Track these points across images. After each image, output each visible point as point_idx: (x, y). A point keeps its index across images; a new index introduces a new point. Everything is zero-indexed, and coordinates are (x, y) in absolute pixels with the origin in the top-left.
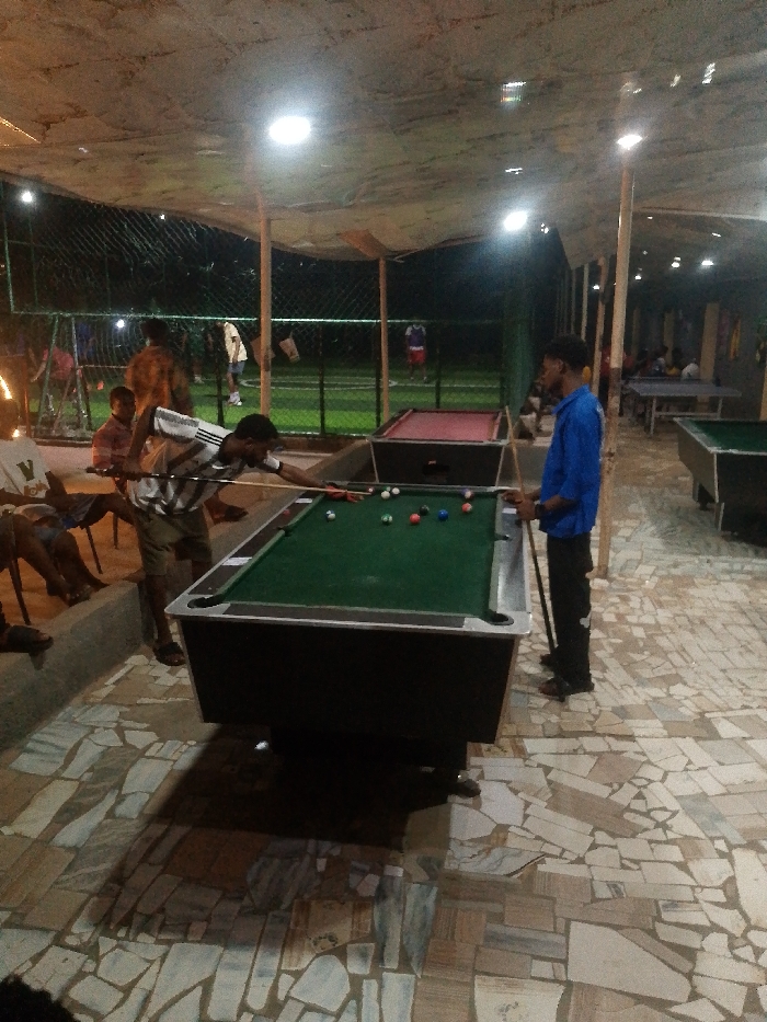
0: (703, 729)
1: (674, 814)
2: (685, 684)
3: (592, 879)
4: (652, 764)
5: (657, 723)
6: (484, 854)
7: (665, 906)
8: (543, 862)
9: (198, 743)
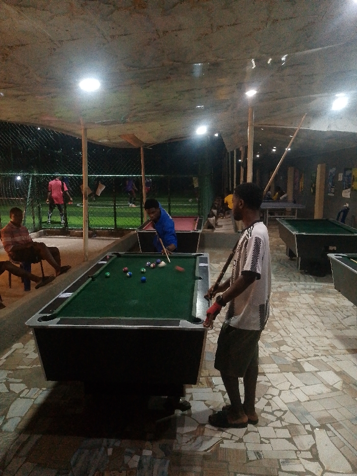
0: (297, 368)
1: (285, 412)
2: (287, 345)
3: (247, 450)
4: (274, 387)
5: (275, 366)
6: (193, 441)
7: (283, 462)
8: (223, 443)
9: (47, 389)
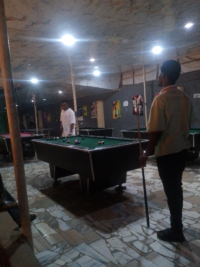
9: (57, 205)
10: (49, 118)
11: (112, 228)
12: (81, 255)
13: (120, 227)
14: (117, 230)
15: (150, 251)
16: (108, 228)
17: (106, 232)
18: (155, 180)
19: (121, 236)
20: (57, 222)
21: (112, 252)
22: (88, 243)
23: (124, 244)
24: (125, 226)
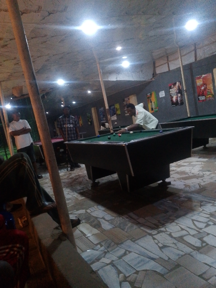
3: (211, 182)
8: (200, 184)
9: (97, 206)
10: (81, 122)
11: (159, 224)
12: (127, 252)
13: (167, 222)
14: (164, 226)
15: (204, 244)
16: (154, 224)
17: (152, 228)
18: (204, 173)
19: (169, 232)
20: (99, 222)
21: (161, 248)
22: (133, 240)
23: (173, 239)
24: (173, 221)
